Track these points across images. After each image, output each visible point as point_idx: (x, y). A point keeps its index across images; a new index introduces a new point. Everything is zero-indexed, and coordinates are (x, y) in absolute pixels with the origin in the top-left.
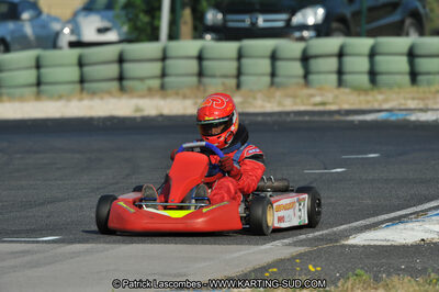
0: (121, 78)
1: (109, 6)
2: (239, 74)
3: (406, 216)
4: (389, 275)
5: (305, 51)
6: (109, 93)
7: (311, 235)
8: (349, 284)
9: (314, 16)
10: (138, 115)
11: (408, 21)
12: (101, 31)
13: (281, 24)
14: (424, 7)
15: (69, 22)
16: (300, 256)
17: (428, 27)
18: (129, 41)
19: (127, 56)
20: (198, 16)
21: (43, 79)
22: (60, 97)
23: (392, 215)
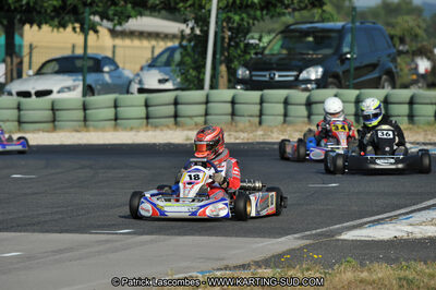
0: (176, 116)
1: (168, 63)
2: (261, 114)
3: (383, 219)
4: (371, 262)
5: (308, 98)
6: (168, 127)
7: (314, 232)
8: (342, 268)
9: (315, 73)
10: (188, 142)
11: (384, 77)
12: (160, 81)
13: (292, 78)
14: (396, 67)
15: (138, 75)
16: (307, 246)
17: (398, 82)
18: (183, 89)
19: (180, 101)
20: (232, 72)
21: (120, 116)
22: (132, 129)
23: (373, 218)
